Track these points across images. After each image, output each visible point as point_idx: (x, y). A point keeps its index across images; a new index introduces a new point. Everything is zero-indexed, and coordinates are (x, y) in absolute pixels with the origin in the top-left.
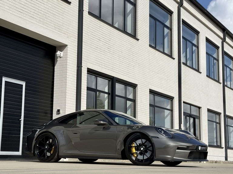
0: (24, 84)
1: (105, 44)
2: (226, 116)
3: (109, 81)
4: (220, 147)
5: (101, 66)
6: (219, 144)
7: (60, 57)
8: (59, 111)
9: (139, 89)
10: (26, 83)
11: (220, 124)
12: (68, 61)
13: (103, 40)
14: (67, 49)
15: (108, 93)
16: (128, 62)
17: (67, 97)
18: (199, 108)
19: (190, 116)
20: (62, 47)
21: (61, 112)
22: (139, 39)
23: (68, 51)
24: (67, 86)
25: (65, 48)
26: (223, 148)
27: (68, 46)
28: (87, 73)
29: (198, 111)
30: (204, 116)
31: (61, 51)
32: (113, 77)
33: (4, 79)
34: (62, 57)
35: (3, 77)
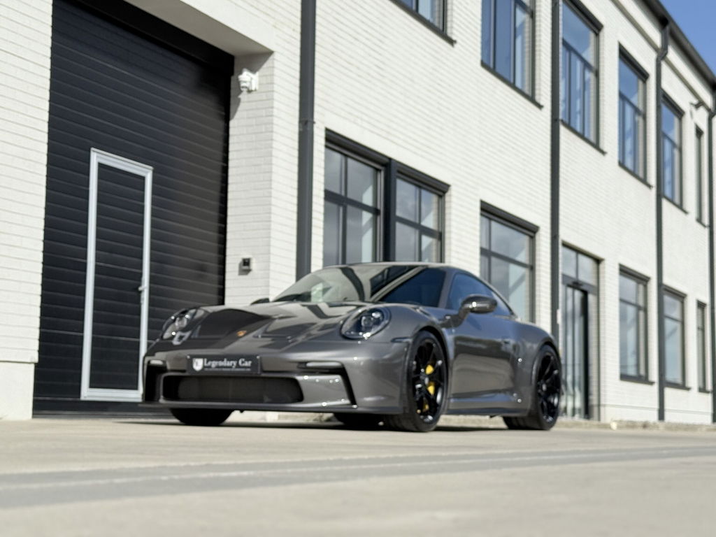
0: (147, 173)
1: (372, 53)
2: (663, 287)
3: (377, 170)
4: (643, 379)
5: (359, 121)
6: (642, 372)
7: (250, 91)
8: (246, 262)
9: (453, 198)
10: (154, 172)
11: (646, 310)
12: (276, 104)
13: (364, 40)
14: (271, 65)
15: (375, 212)
16: (427, 112)
17: (273, 218)
18: (598, 261)
19: (576, 285)
20: (258, 57)
21: (254, 265)
22: (455, 42)
23: (276, 71)
24: (274, 185)
25: (265, 61)
26: (652, 383)
27: (276, 56)
28: (325, 144)
29: (595, 271)
30: (612, 288)
31: (253, 70)
32: (390, 159)
33: (96, 157)
34: (255, 90)
35: (93, 149)
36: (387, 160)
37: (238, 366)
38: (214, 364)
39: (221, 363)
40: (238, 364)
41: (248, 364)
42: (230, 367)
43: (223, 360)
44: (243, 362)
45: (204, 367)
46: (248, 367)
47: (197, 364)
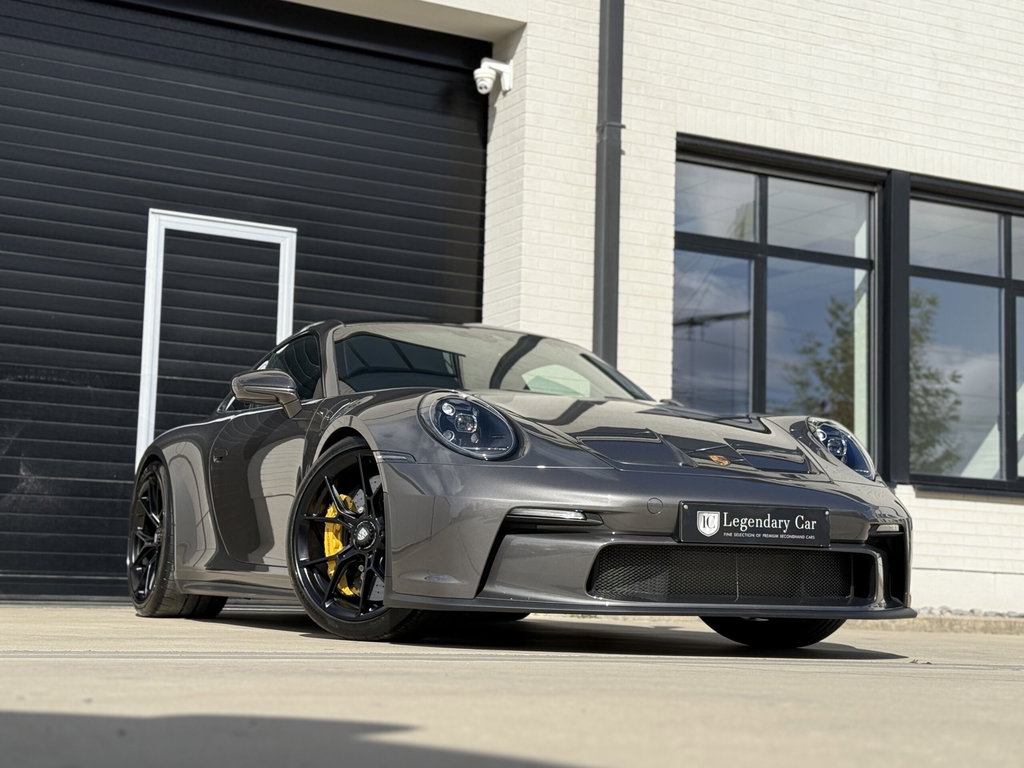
0: (285, 238)
3: (871, 194)
10: (298, 234)
12: (530, 107)
14: (525, 45)
15: (869, 265)
17: (527, 289)
23: (532, 54)
24: (528, 236)
25: (519, 42)
27: (532, 29)
28: (678, 160)
32: (889, 171)
33: (160, 222)
35: (151, 210)
36: (885, 174)
37: (792, 530)
38: (744, 523)
39: (759, 523)
40: (792, 524)
41: (809, 525)
42: (778, 531)
43: (764, 517)
44: (801, 522)
45: (722, 528)
46: (809, 532)
47: (706, 522)
